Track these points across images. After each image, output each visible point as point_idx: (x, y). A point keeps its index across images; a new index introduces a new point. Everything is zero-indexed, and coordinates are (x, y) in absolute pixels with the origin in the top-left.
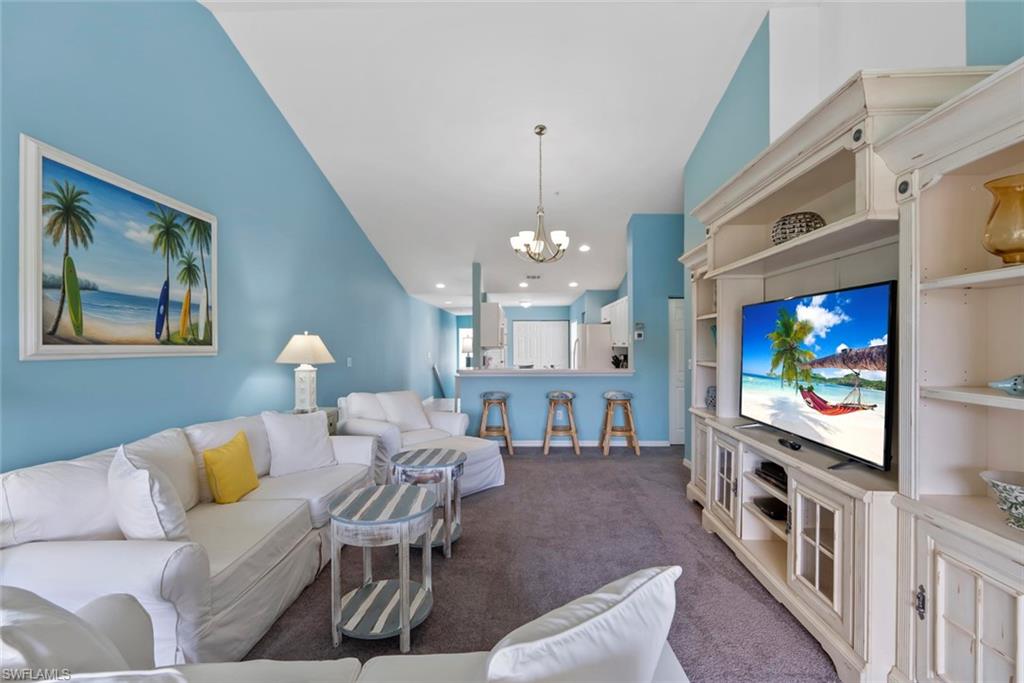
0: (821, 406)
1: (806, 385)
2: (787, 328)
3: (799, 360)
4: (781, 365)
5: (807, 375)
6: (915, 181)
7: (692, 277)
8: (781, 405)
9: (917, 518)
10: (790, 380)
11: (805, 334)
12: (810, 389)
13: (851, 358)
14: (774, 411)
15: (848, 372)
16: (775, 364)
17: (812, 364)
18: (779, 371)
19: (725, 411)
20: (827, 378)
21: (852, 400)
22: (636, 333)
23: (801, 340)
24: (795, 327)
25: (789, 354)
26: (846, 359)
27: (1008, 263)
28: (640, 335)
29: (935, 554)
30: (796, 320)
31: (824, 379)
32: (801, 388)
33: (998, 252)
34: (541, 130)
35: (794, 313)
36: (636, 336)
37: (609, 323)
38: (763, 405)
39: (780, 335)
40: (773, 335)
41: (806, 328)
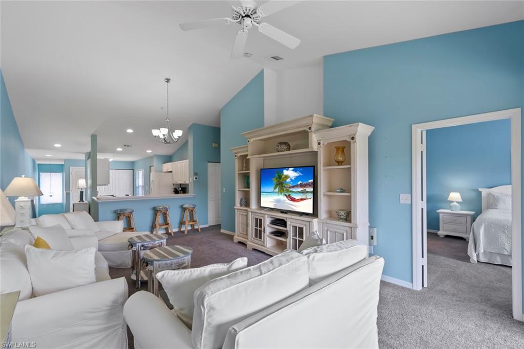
0: (293, 200)
1: (287, 194)
2: (280, 177)
3: (285, 187)
4: (278, 188)
5: (288, 191)
6: (322, 142)
7: (236, 156)
8: (278, 201)
9: (323, 223)
10: (281, 193)
11: (287, 179)
12: (289, 195)
13: (303, 185)
14: (275, 203)
15: (302, 189)
16: (275, 188)
17: (290, 187)
18: (277, 190)
19: (253, 205)
20: (295, 191)
21: (304, 197)
22: (195, 177)
23: (285, 181)
24: (283, 177)
25: (281, 185)
26: (301, 185)
27: (339, 165)
28: (196, 178)
29: (327, 230)
30: (283, 174)
31: (294, 192)
32: (286, 195)
33: (338, 162)
34: (168, 80)
35: (282, 172)
36: (195, 178)
37: (171, 172)
38: (270, 202)
39: (277, 179)
40: (275, 179)
41: (287, 177)
